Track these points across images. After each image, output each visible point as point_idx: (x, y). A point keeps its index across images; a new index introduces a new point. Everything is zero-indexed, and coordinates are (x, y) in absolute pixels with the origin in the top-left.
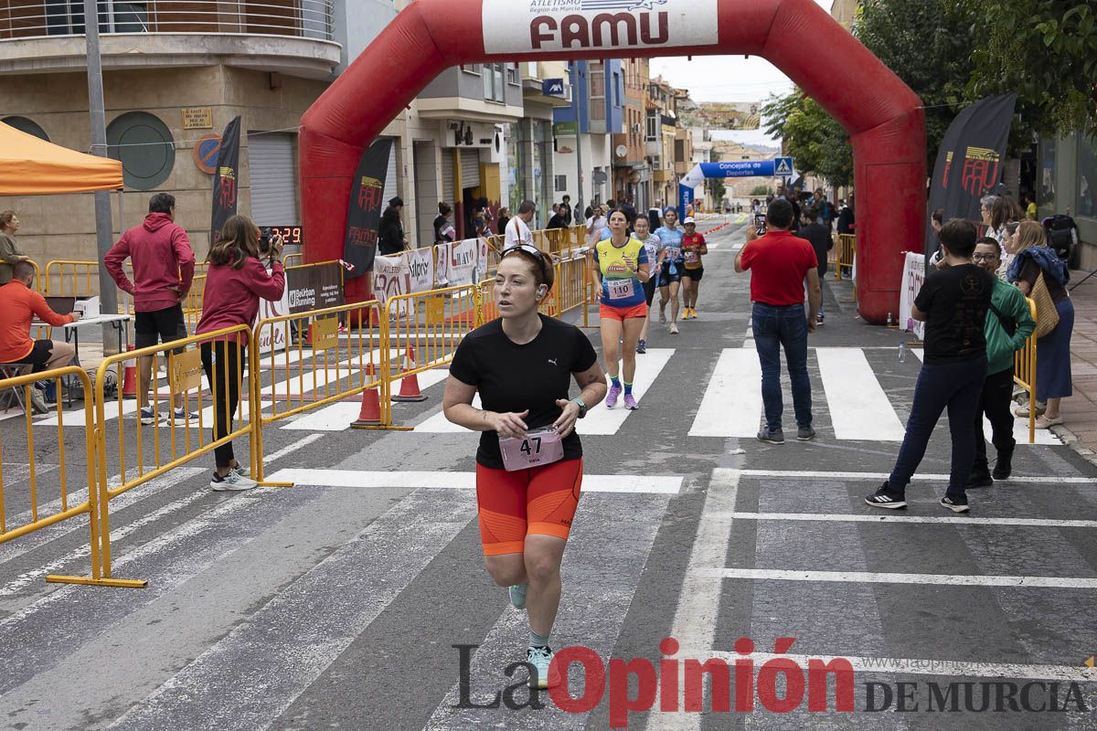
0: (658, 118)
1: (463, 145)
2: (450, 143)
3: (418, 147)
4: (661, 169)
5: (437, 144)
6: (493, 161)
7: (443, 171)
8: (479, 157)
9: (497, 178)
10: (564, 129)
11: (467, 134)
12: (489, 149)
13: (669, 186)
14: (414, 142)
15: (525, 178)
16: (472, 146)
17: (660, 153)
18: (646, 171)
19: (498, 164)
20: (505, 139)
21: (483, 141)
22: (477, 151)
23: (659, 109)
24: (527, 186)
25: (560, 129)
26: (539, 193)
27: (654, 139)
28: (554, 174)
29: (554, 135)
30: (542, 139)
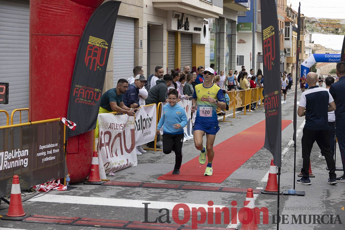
0: (291, 27)
1: (182, 30)
2: (174, 27)
3: (151, 28)
4: (291, 56)
5: (165, 27)
6: (202, 42)
7: (168, 46)
8: (192, 40)
9: (203, 54)
10: (244, 27)
11: (185, 23)
12: (200, 34)
13: (294, 66)
14: (148, 25)
15: (219, 56)
16: (188, 31)
17: (291, 47)
18: (283, 57)
19: (204, 45)
20: (209, 29)
21: (196, 29)
22: (191, 35)
23: (292, 22)
24: (220, 61)
25: (242, 27)
26: (227, 66)
27: (288, 39)
28: (236, 55)
29: (238, 31)
30: (230, 33)
